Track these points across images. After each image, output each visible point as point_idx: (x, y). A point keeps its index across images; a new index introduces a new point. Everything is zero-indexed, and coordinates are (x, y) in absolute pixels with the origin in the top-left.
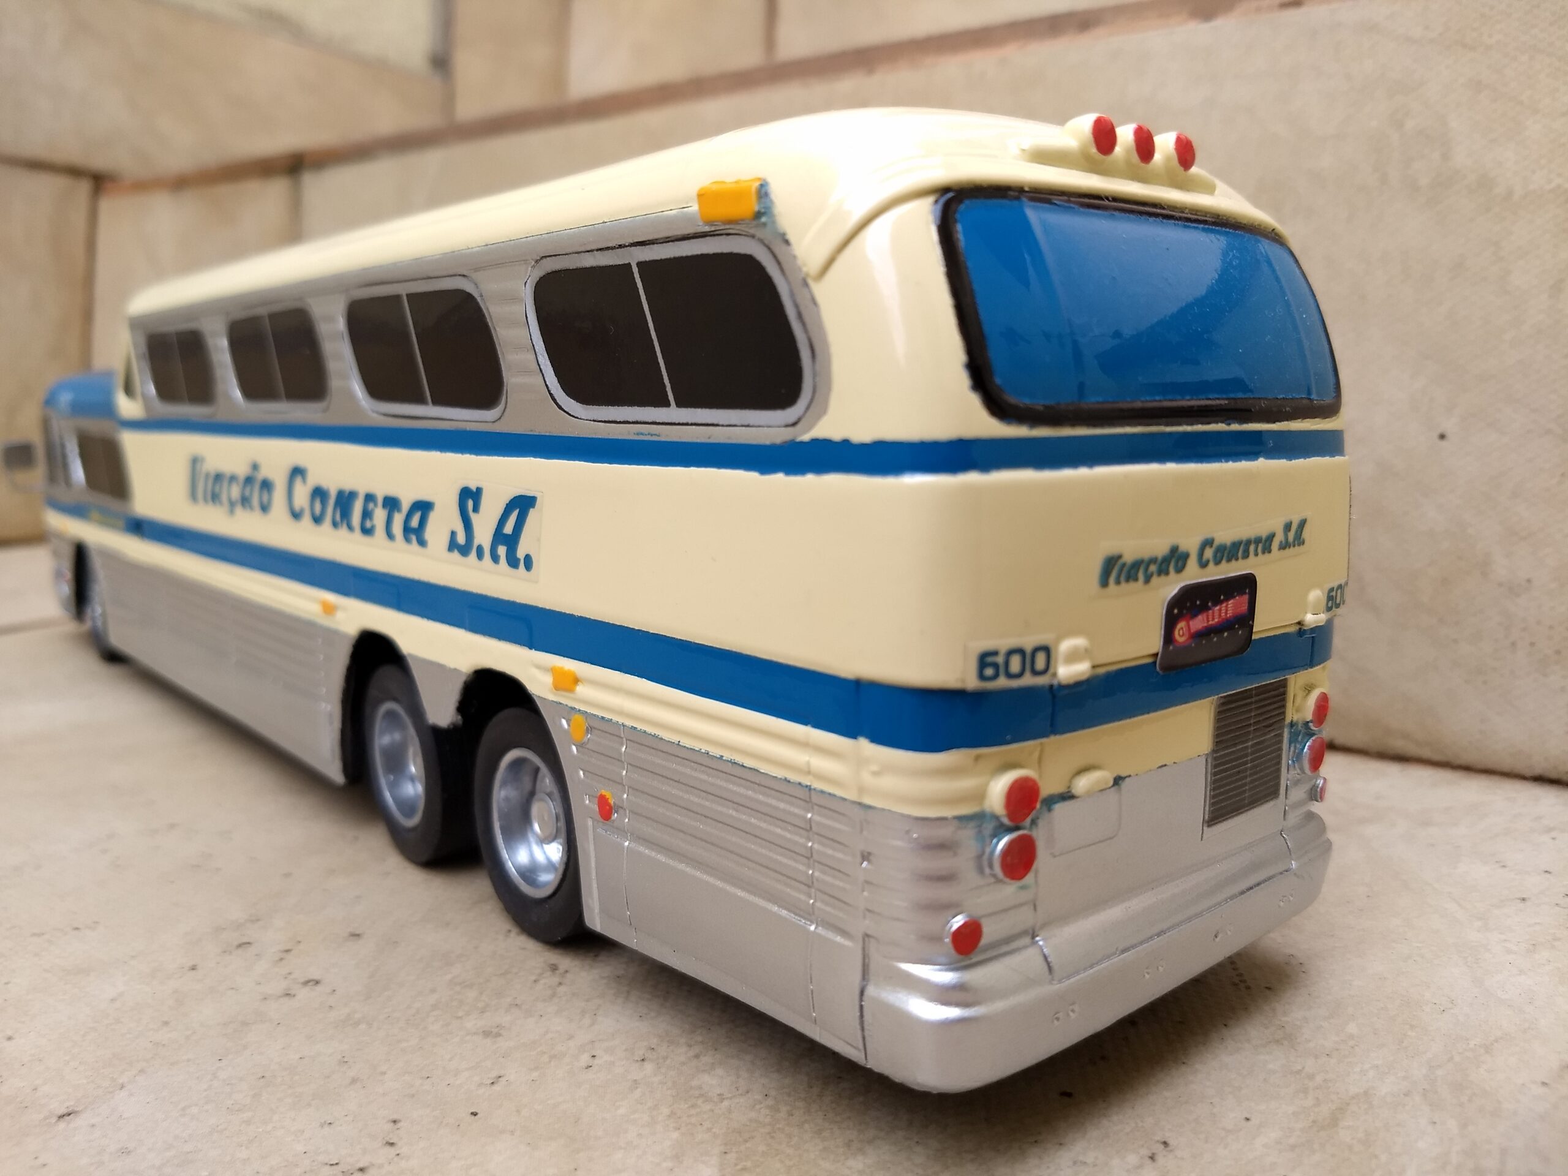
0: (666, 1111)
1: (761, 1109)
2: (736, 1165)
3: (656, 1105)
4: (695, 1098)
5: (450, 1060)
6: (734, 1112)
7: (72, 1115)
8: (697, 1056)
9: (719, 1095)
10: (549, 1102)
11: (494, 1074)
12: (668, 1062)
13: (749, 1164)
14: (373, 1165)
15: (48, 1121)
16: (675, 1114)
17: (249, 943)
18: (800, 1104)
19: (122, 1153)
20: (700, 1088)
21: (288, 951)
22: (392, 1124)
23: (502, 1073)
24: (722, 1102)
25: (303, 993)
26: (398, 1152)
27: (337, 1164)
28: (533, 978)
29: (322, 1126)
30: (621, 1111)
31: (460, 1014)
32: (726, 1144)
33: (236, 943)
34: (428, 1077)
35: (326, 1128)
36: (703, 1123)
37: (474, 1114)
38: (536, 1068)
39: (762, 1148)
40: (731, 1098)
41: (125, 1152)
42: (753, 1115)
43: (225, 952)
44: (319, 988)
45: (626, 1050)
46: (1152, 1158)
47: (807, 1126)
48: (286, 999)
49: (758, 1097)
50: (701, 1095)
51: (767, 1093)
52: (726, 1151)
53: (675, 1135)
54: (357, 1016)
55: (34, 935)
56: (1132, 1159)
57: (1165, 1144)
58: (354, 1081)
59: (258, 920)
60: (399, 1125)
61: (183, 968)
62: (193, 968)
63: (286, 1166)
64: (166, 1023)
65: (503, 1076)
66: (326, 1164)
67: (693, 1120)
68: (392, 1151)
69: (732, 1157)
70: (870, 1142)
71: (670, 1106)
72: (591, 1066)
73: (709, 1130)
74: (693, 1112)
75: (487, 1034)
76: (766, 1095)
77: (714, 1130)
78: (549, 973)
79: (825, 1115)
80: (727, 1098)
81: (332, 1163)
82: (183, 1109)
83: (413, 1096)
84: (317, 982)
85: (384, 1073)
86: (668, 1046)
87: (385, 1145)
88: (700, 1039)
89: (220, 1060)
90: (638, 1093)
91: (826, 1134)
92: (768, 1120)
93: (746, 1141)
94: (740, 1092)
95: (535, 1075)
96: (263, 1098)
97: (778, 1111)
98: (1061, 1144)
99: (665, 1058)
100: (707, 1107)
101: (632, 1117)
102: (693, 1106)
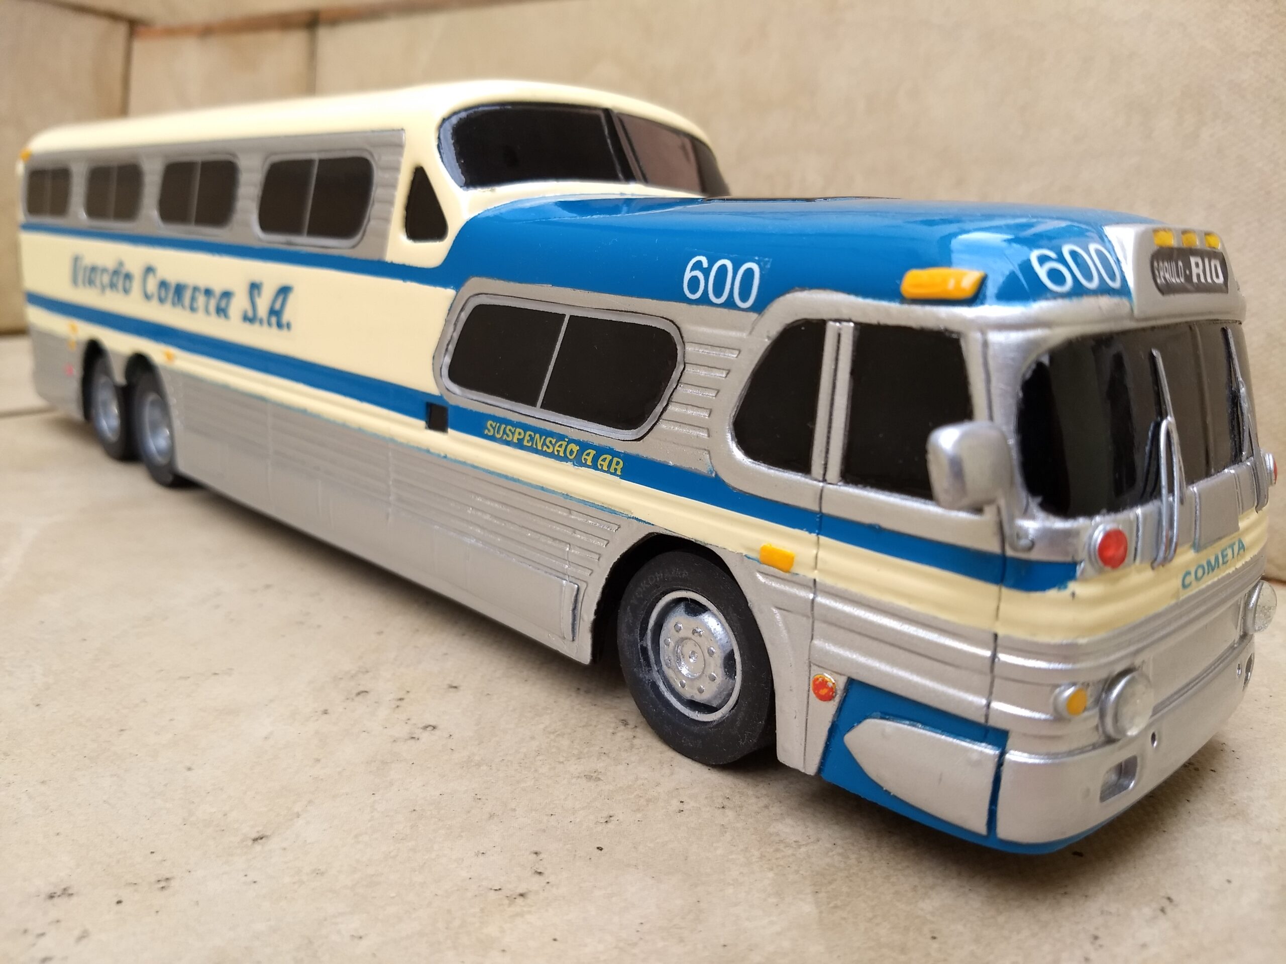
0: (757, 854)
1: (833, 855)
2: (829, 903)
3: (747, 848)
4: (777, 843)
5: (565, 799)
6: (813, 857)
7: (264, 839)
8: (766, 807)
9: (795, 842)
10: (658, 840)
11: (605, 814)
12: (744, 810)
13: (839, 903)
14: (530, 891)
15: (245, 843)
16: (765, 856)
17: (366, 692)
18: (864, 853)
19: (317, 874)
20: (778, 834)
21: (401, 699)
22: (535, 855)
23: (611, 813)
24: (800, 848)
25: (425, 736)
26: (547, 881)
27: (500, 889)
28: (611, 731)
29: (477, 855)
30: (719, 852)
31: (561, 759)
32: (814, 885)
33: (355, 691)
34: (552, 815)
35: (481, 857)
36: (791, 866)
37: (600, 849)
38: (638, 810)
39: (845, 889)
40: (806, 845)
41: (319, 873)
42: (828, 860)
43: (348, 699)
44: (436, 732)
45: (706, 798)
46: (1163, 910)
47: (875, 872)
48: (413, 741)
49: (829, 845)
50: (781, 841)
51: (835, 842)
52: (817, 891)
53: (771, 875)
54: (477, 758)
55: (181, 678)
56: (1147, 911)
57: (1169, 899)
58: (492, 816)
59: (367, 672)
60: (541, 856)
61: (317, 712)
62: (325, 712)
63: (458, 890)
64: (318, 760)
65: (613, 816)
66: (491, 889)
67: (782, 862)
68: (542, 880)
69: (822, 895)
70: (932, 887)
71: (759, 849)
72: (683, 811)
73: (797, 872)
74: (779, 855)
75: (589, 778)
76: (834, 844)
77: (801, 872)
78: (622, 727)
79: (888, 864)
80: (804, 845)
81: (496, 888)
82: (356, 836)
83: (544, 831)
84: (434, 728)
85: (514, 810)
86: (741, 797)
87: (534, 873)
88: (764, 792)
89: (373, 794)
90: (728, 836)
91: (893, 879)
92: (842, 865)
93: (830, 883)
94: (812, 840)
95: (639, 816)
96: (420, 829)
97: (848, 857)
98: (1086, 896)
99: (741, 807)
100: (789, 851)
101: (730, 857)
102: (777, 850)
